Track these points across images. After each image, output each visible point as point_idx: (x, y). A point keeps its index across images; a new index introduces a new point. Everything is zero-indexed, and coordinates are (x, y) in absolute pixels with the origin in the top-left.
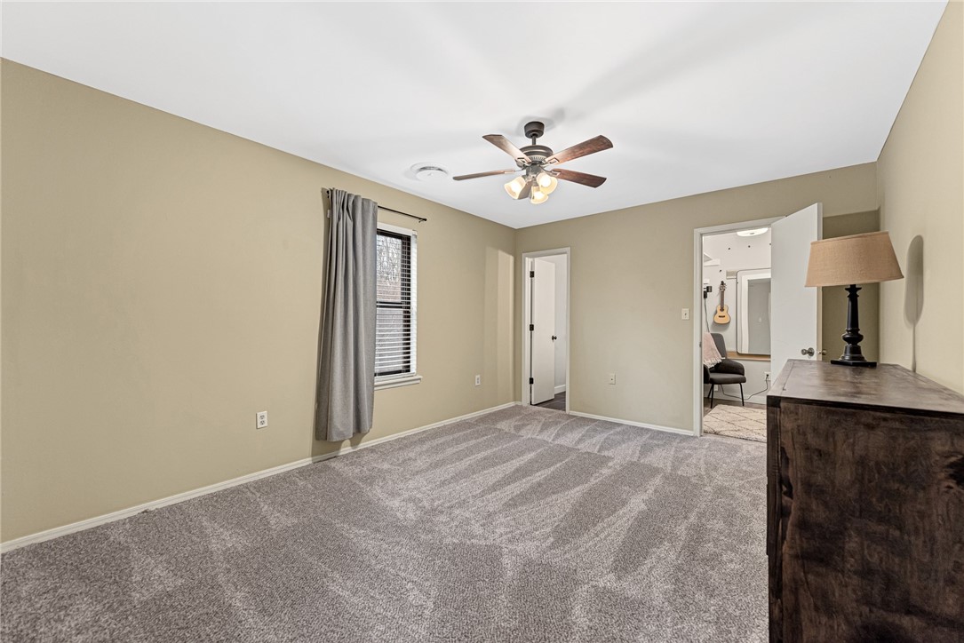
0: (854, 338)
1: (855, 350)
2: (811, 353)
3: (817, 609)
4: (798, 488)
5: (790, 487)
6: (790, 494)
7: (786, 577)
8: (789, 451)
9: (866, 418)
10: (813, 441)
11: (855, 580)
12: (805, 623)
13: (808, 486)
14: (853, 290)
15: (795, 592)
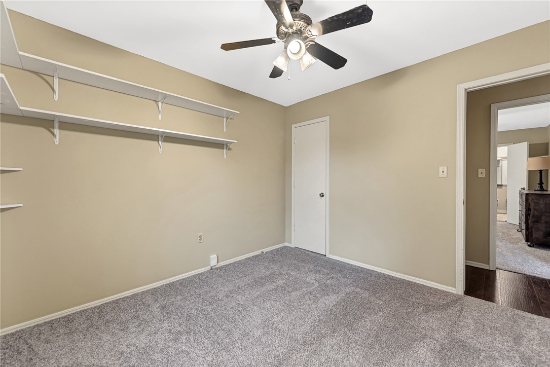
0: (541, 183)
1: (541, 187)
2: (524, 189)
3: (536, 231)
4: (532, 210)
5: (530, 210)
6: (530, 211)
7: (529, 227)
8: (531, 203)
9: (547, 196)
10: (536, 201)
11: (544, 224)
12: (534, 234)
13: (534, 209)
14: (541, 171)
15: (531, 229)
